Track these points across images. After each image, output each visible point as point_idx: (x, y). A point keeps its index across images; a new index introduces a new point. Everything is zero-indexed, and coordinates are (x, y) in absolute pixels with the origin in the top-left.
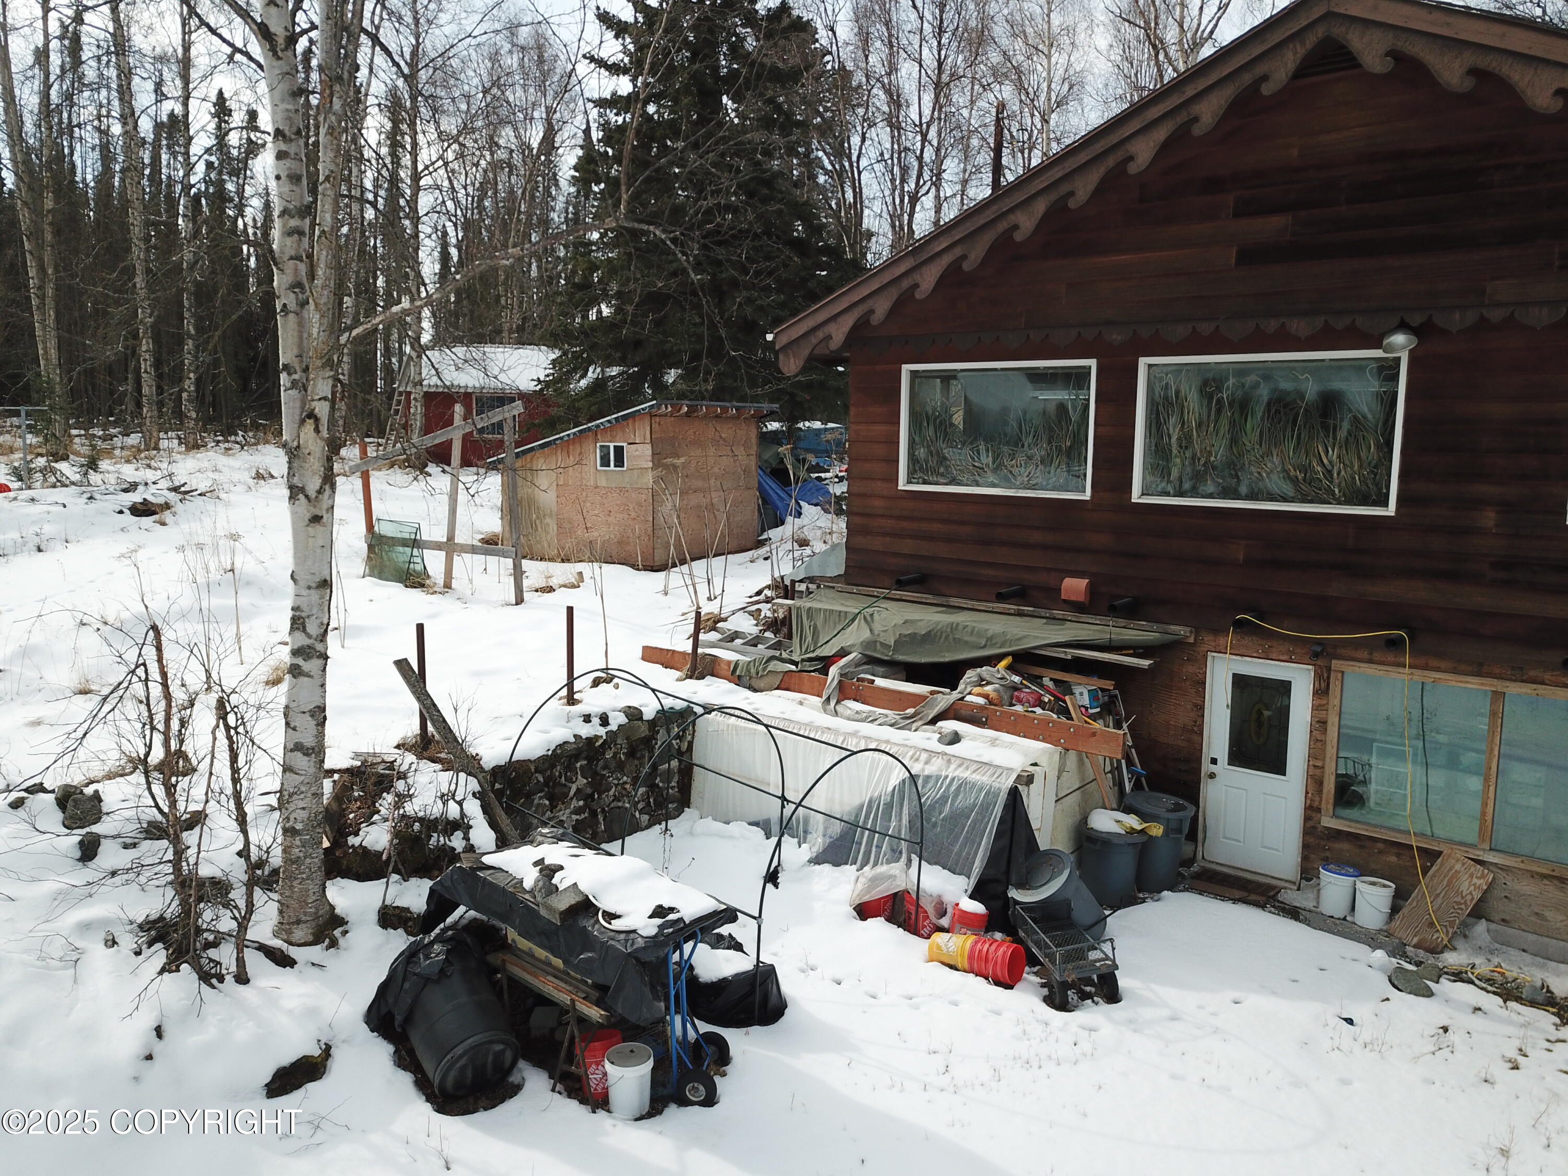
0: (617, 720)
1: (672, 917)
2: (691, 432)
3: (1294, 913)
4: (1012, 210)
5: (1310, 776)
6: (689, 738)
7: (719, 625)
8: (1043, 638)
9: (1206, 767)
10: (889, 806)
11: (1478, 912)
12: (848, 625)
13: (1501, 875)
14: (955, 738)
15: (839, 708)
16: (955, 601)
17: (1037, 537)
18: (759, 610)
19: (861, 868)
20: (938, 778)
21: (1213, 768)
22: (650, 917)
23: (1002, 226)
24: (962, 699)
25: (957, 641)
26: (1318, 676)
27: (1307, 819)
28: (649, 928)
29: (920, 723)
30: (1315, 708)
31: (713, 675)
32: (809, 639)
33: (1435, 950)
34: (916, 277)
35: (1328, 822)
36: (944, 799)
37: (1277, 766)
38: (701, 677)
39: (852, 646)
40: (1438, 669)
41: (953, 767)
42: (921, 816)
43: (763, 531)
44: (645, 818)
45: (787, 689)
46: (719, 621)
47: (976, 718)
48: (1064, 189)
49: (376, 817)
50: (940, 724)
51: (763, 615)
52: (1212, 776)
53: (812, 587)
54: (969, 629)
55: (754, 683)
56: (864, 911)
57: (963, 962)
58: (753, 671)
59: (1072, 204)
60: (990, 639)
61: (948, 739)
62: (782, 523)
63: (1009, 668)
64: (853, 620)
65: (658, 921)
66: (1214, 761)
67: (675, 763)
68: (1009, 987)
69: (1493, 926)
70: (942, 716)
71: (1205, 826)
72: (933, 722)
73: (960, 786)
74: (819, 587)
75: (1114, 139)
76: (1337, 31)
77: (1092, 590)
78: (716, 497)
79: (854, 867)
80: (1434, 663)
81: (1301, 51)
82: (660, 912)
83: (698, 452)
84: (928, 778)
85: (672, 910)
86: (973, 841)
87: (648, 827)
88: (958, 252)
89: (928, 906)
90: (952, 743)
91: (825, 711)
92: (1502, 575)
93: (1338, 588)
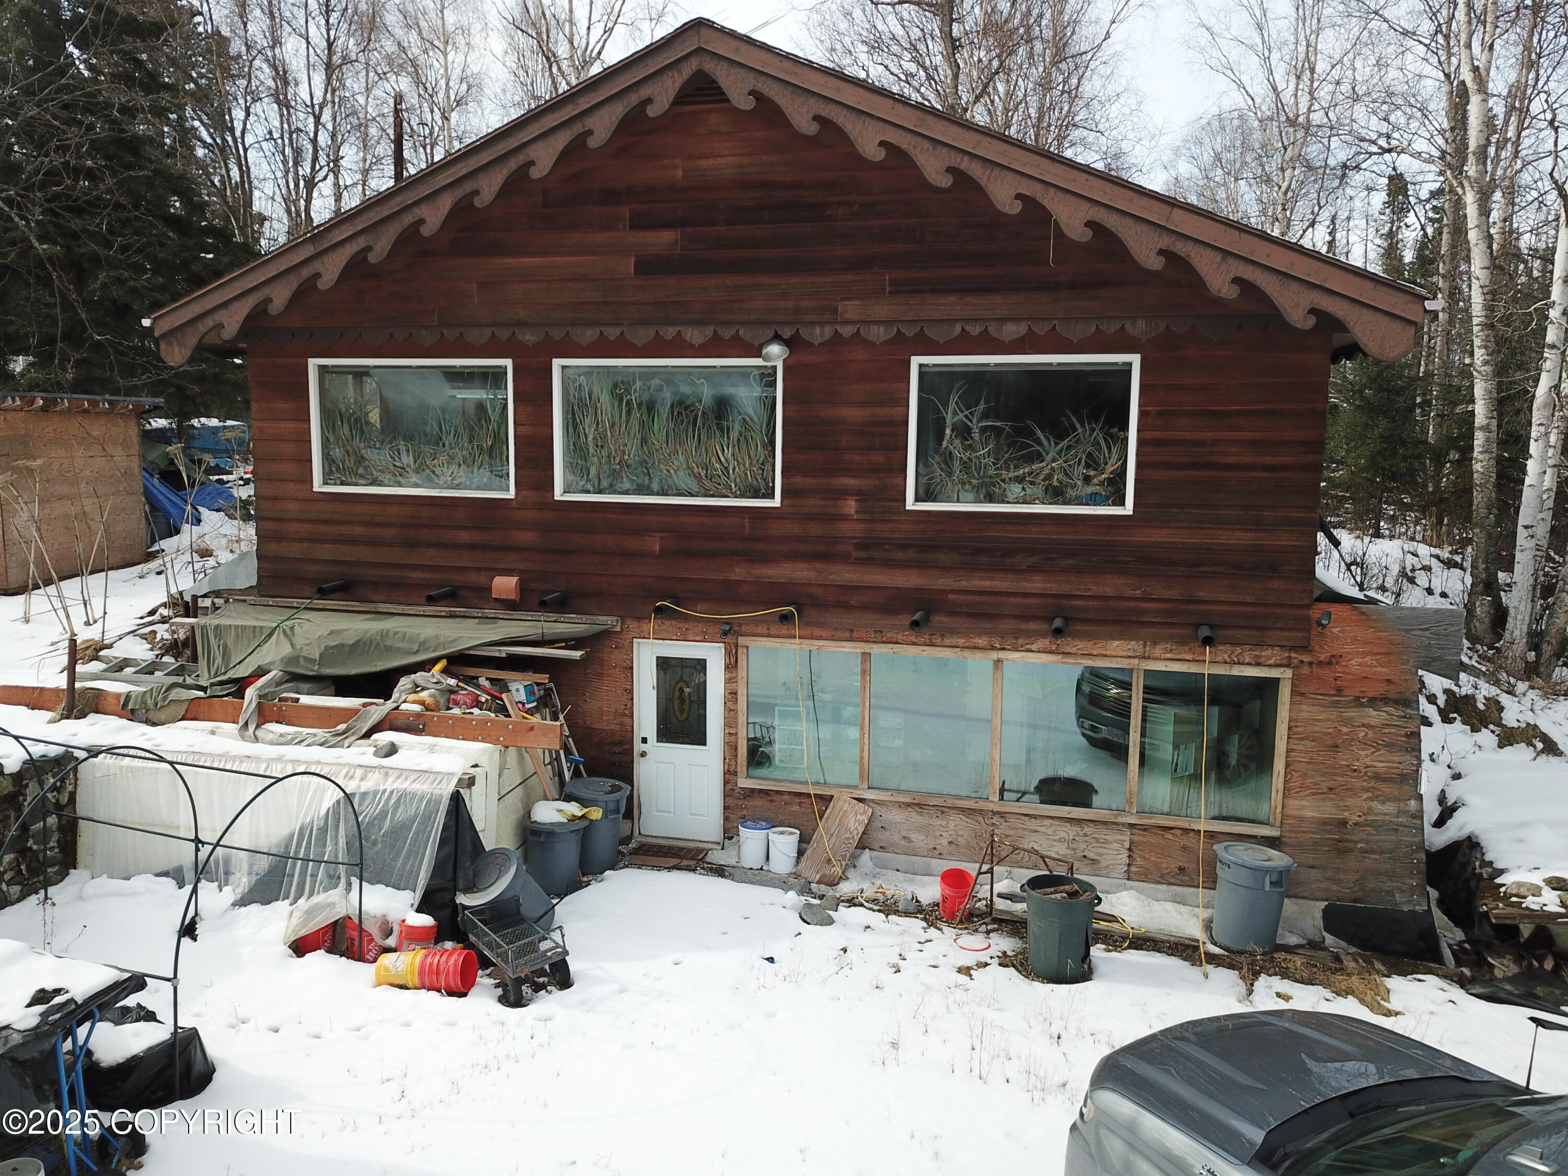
1: (58, 1000)
2: (50, 429)
3: (720, 871)
4: (417, 203)
5: (726, 743)
6: (70, 788)
7: (102, 653)
8: (477, 638)
9: (638, 747)
10: (323, 830)
11: (862, 845)
12: (265, 641)
13: (878, 809)
14: (392, 750)
15: (260, 733)
16: (383, 607)
17: (464, 537)
18: (154, 633)
19: (295, 901)
20: (375, 793)
21: (644, 747)
22: (29, 1006)
23: (408, 219)
24: (397, 708)
25: (389, 649)
26: (728, 653)
27: (726, 783)
28: (29, 1018)
29: (353, 738)
30: (728, 681)
31: (97, 712)
32: (219, 660)
33: (833, 883)
34: (317, 266)
35: (744, 782)
36: (383, 814)
37: (700, 738)
38: (82, 715)
39: (271, 663)
40: (820, 638)
41: (391, 779)
42: (360, 835)
43: (153, 541)
44: (15, 890)
45: (195, 719)
46: (101, 649)
47: (414, 726)
48: (468, 187)
50: (375, 736)
51: (159, 637)
52: (643, 754)
53: (219, 602)
54: (400, 635)
55: (152, 716)
56: (300, 947)
57: (415, 980)
58: (150, 703)
59: (478, 203)
60: (423, 643)
61: (383, 752)
62: (178, 532)
63: (445, 671)
64: (270, 635)
65: (40, 1008)
66: (644, 740)
67: (52, 820)
68: (463, 995)
69: (875, 853)
70: (377, 728)
71: (639, 803)
72: (367, 735)
73: (399, 799)
74: (227, 601)
75: (514, 142)
76: (709, 66)
77: (523, 587)
78: (89, 504)
79: (287, 902)
80: (818, 632)
82: (41, 997)
83: (62, 452)
84: (365, 794)
85: (58, 992)
86: (416, 852)
87: (19, 900)
88: (361, 242)
89: (372, 928)
90: (388, 755)
91: (243, 738)
92: (863, 554)
93: (739, 572)
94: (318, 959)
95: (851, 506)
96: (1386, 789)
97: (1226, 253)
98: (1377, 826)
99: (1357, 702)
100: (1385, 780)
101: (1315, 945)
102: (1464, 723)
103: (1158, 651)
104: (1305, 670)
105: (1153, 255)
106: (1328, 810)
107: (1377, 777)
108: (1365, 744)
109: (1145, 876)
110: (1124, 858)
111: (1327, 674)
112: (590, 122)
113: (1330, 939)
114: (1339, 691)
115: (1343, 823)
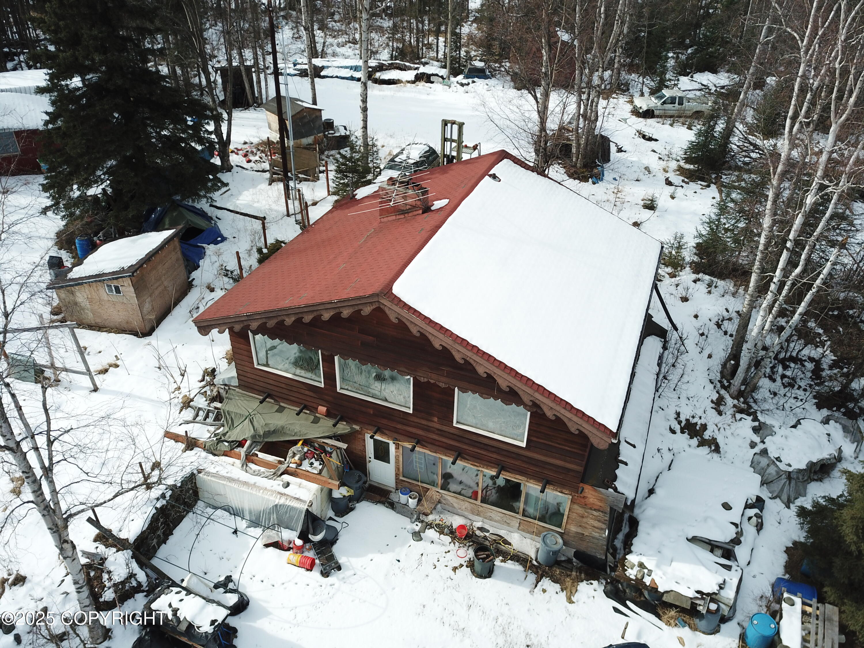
0: (168, 494)
1: (216, 624)
3: (392, 505)
5: (396, 466)
6: (195, 485)
9: (368, 459)
10: (269, 513)
11: (439, 502)
12: (245, 420)
14: (287, 485)
15: (248, 468)
16: (282, 404)
17: (308, 393)
18: (206, 392)
19: (264, 530)
20: (284, 505)
22: (211, 625)
24: (288, 467)
25: (285, 433)
26: (396, 443)
27: (396, 476)
28: (211, 630)
29: (276, 476)
30: (396, 451)
31: (196, 446)
33: (427, 515)
35: (401, 477)
36: (286, 512)
37: (388, 462)
38: (192, 449)
39: (248, 436)
40: (427, 450)
41: (288, 501)
42: (280, 517)
45: (226, 456)
46: (190, 402)
47: (294, 473)
49: (106, 589)
50: (283, 476)
51: (207, 394)
52: (370, 461)
53: (227, 388)
55: (216, 450)
56: (267, 546)
57: (298, 564)
58: (212, 449)
60: (296, 433)
61: (286, 485)
62: (199, 267)
63: (303, 443)
65: (213, 627)
66: (370, 458)
67: (191, 492)
68: (310, 571)
69: (442, 505)
70: (283, 474)
71: (369, 473)
72: (280, 476)
73: (291, 509)
74: (229, 388)
75: (316, 308)
76: (382, 307)
77: (328, 411)
79: (261, 529)
80: (426, 448)
81: (372, 308)
82: (213, 622)
84: (281, 505)
85: (216, 621)
86: (297, 520)
89: (286, 544)
90: (286, 487)
91: (242, 470)
92: (439, 432)
93: (399, 426)
94: (271, 549)
95: (436, 419)
96: (597, 530)
97: (551, 408)
98: (594, 538)
99: (591, 509)
100: (597, 528)
101: (569, 561)
102: (689, 434)
103: (531, 481)
104: (576, 497)
105: (528, 401)
106: (579, 530)
107: (594, 527)
108: (592, 519)
109: (523, 531)
110: (518, 525)
111: (583, 500)
112: (341, 310)
113: (574, 560)
114: (586, 505)
115: (583, 534)
